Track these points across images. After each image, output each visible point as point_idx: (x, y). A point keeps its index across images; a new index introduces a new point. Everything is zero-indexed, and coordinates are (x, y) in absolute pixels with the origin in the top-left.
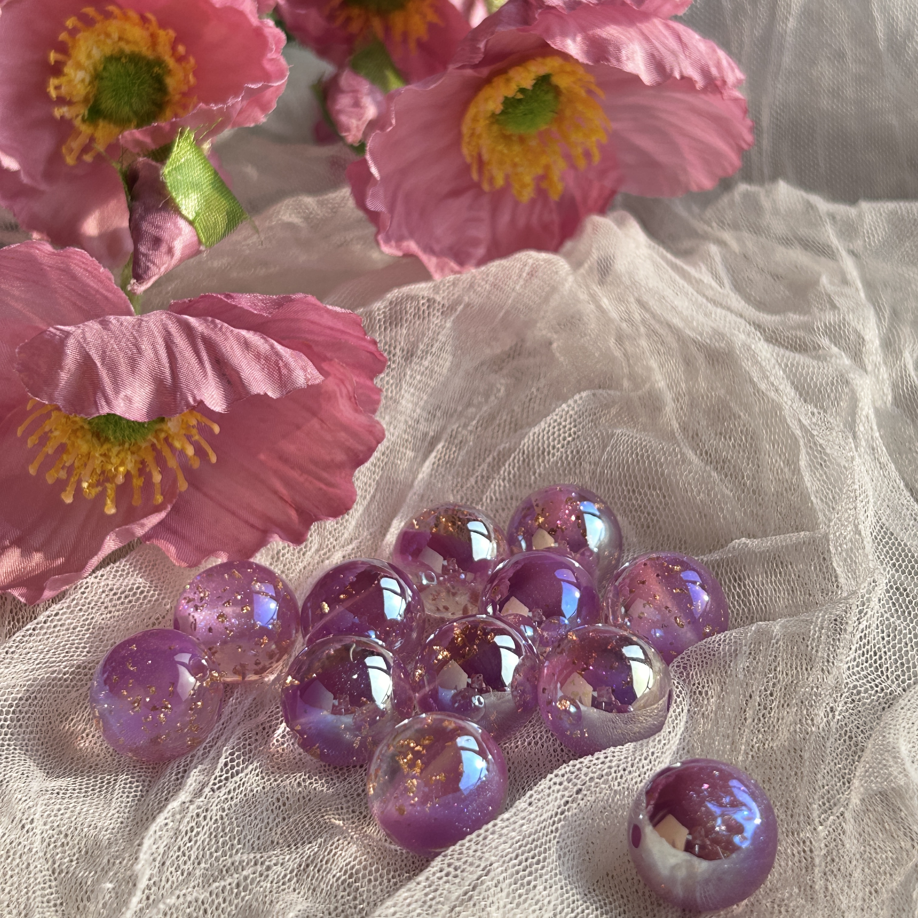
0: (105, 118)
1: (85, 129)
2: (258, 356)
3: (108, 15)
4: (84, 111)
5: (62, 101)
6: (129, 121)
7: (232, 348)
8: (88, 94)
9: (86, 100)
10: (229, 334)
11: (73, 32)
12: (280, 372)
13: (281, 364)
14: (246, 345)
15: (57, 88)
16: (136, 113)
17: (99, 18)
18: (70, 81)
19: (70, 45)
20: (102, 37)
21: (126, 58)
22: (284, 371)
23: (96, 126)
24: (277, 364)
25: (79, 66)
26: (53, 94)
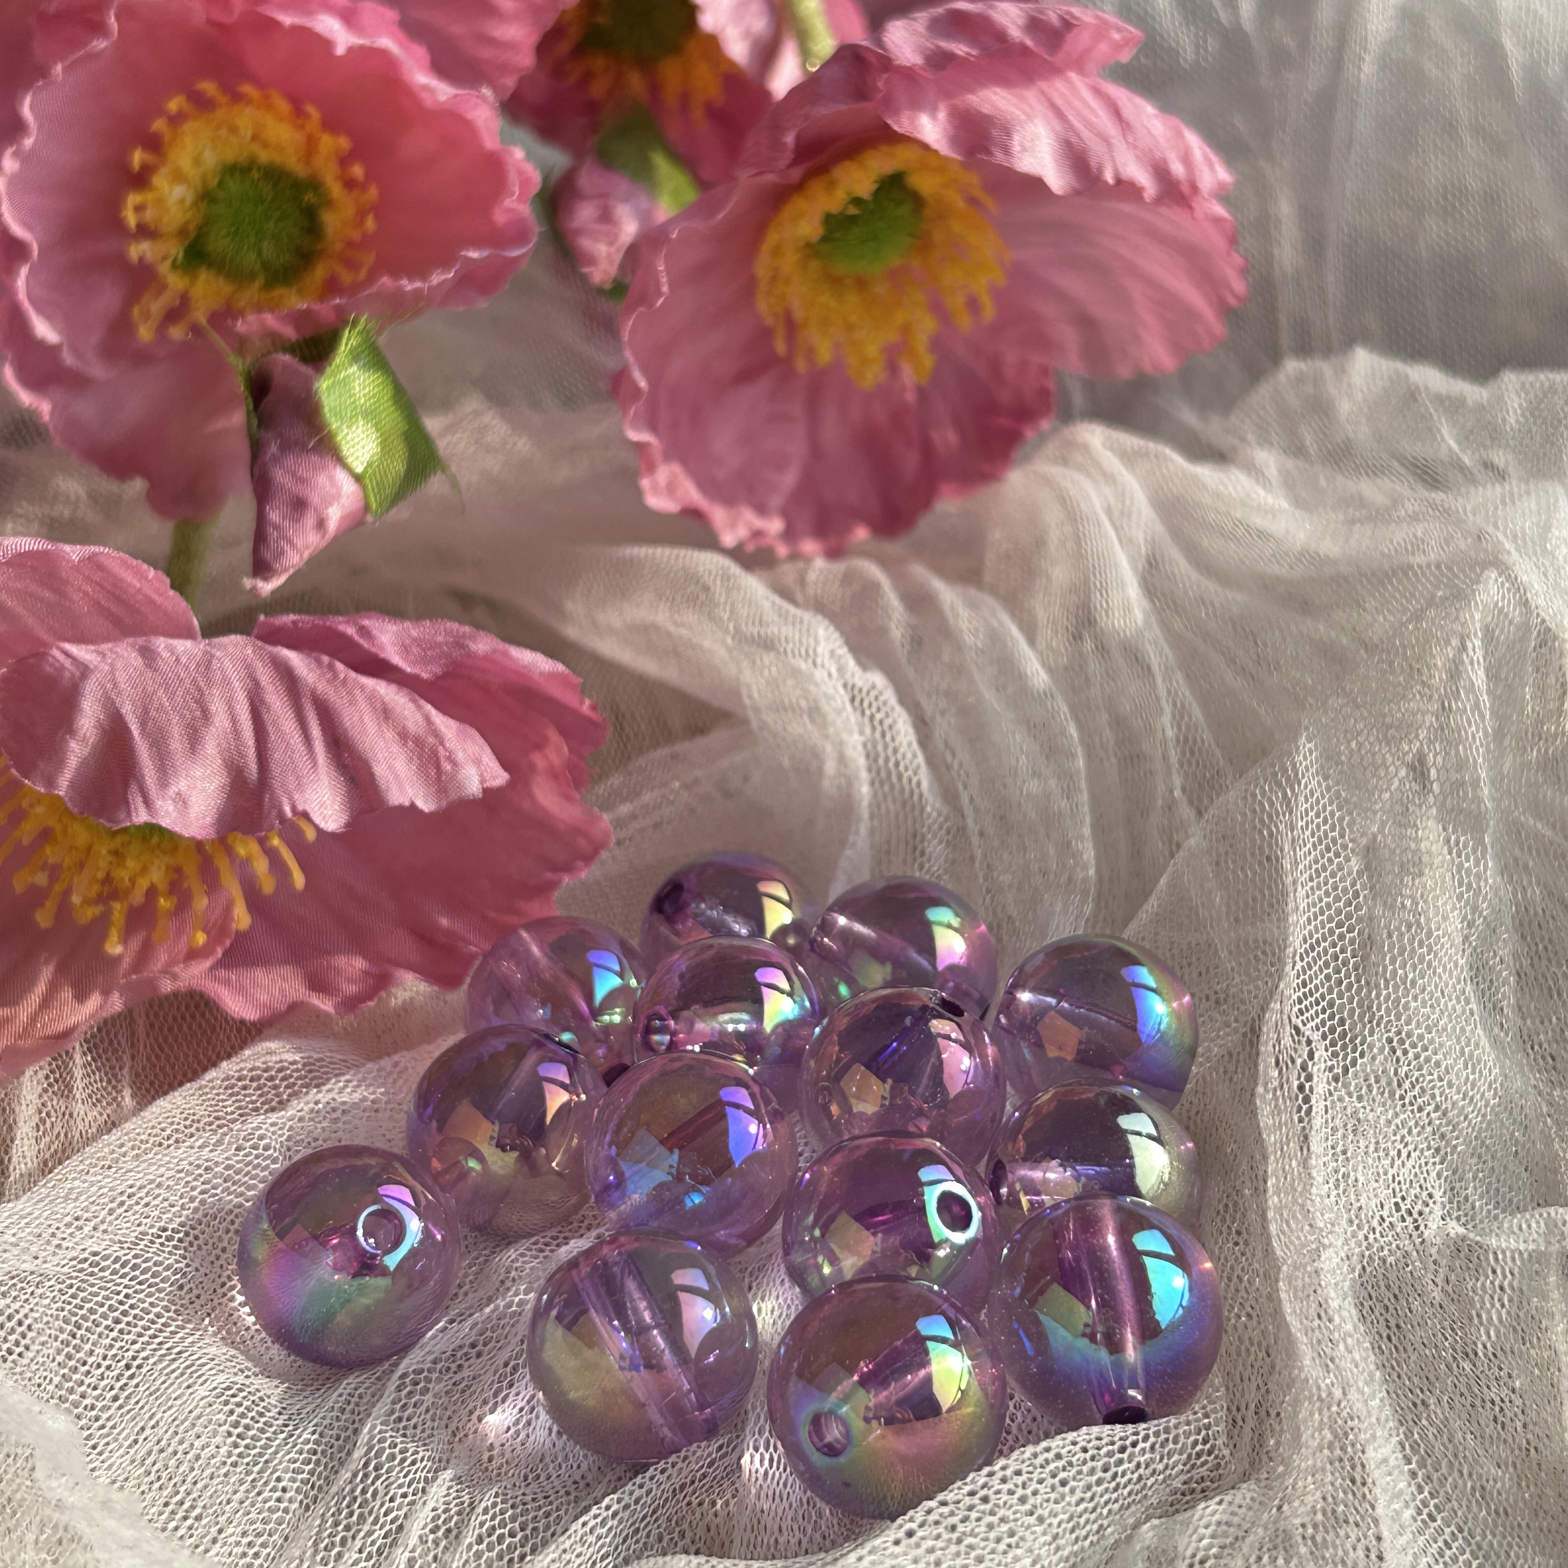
0: (210, 265)
1: (175, 282)
2: (404, 735)
3: (237, 98)
4: (176, 250)
5: (145, 232)
6: (252, 277)
7: (361, 719)
8: (187, 222)
9: (182, 232)
10: (357, 692)
11: (176, 120)
12: (438, 767)
13: (442, 752)
14: (386, 713)
15: (139, 209)
16: (266, 266)
17: (222, 99)
18: (160, 201)
19: (167, 138)
20: (224, 132)
21: (259, 169)
22: (447, 767)
23: (194, 278)
24: (435, 753)
25: (178, 177)
26: (131, 219)
